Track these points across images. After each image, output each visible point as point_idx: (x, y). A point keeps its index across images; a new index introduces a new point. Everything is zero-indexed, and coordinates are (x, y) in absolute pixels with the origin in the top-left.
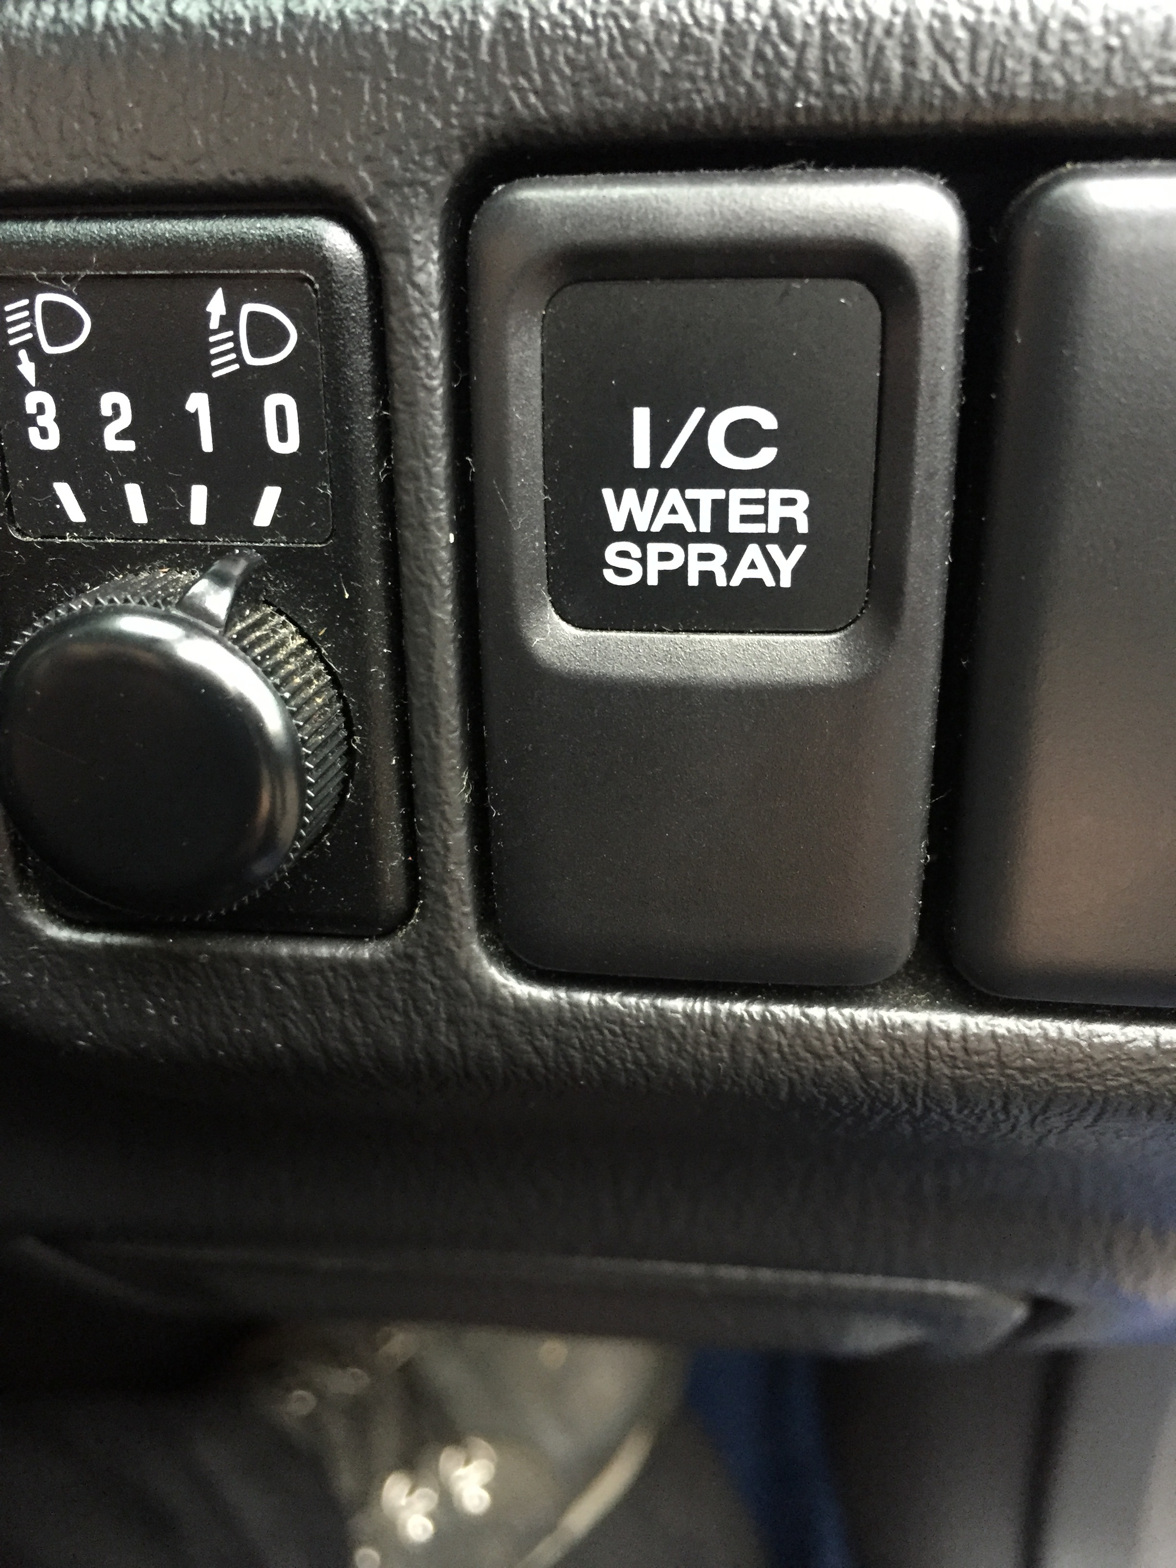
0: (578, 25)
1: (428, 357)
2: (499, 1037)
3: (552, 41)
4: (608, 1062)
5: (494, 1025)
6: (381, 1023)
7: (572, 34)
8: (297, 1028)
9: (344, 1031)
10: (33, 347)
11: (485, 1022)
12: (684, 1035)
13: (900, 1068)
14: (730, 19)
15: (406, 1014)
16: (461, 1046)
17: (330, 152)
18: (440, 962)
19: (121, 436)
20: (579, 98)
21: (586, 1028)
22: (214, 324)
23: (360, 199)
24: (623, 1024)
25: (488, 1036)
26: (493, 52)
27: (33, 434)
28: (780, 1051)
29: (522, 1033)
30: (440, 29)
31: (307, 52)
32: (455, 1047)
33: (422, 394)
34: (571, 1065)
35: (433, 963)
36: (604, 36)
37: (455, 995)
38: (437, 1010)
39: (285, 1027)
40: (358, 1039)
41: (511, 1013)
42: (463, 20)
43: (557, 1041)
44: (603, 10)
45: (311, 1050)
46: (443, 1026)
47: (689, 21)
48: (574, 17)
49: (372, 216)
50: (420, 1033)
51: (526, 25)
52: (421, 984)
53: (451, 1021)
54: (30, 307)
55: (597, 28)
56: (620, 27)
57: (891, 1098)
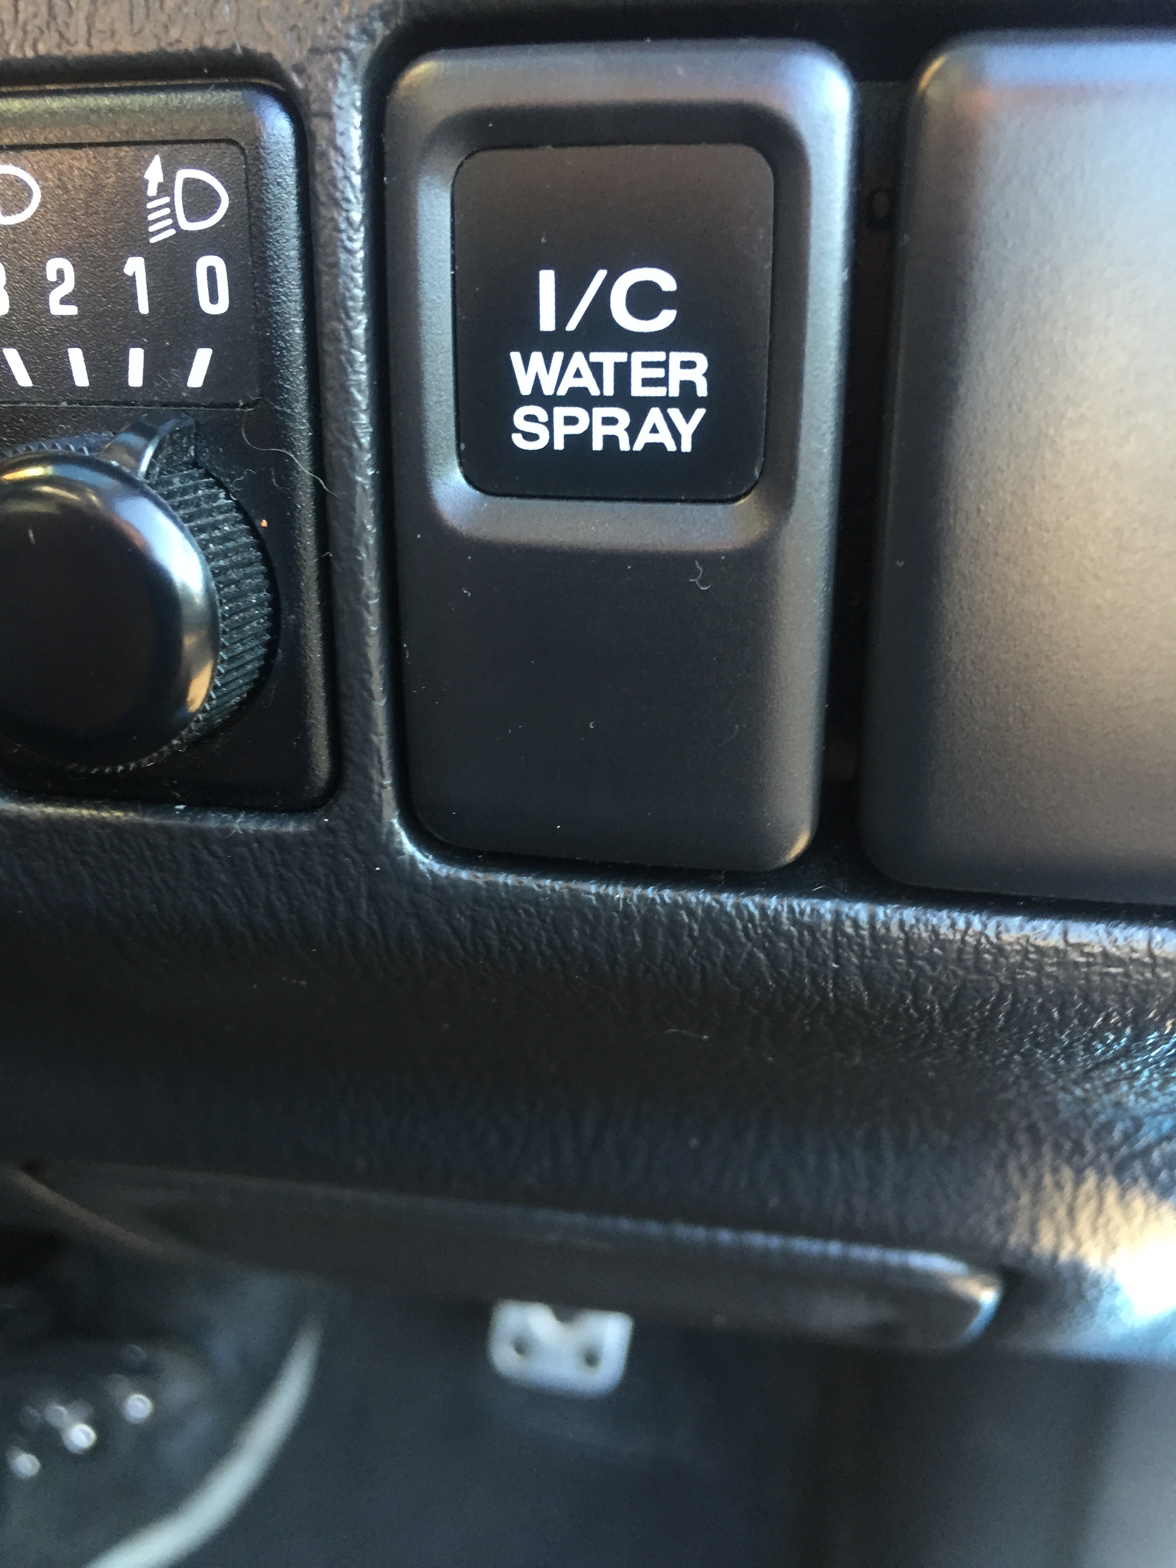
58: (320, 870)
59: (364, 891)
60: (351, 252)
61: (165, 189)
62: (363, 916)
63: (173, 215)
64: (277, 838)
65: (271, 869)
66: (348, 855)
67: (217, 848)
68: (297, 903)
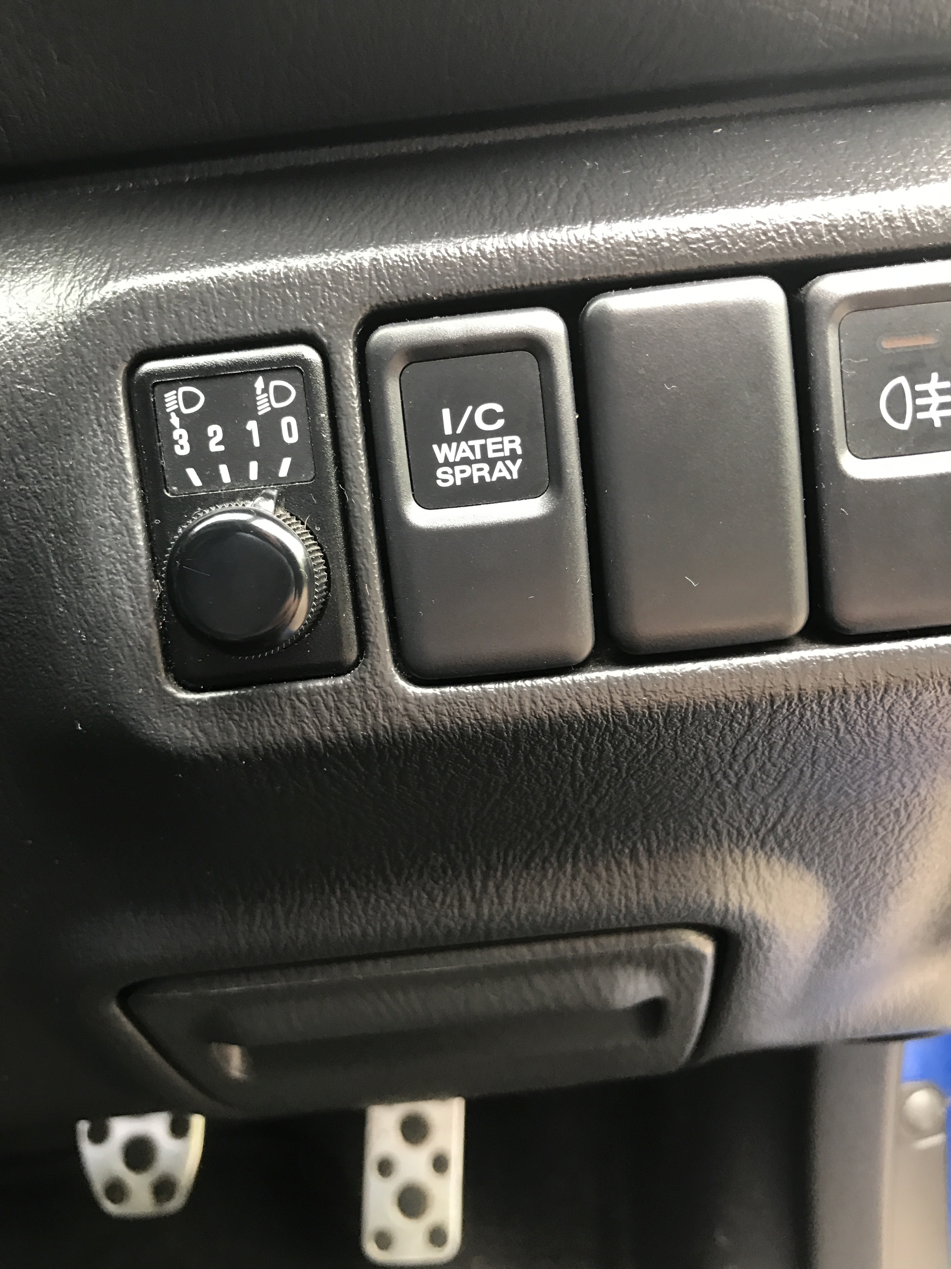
0: (403, 261)
1: (352, 395)
2: (408, 715)
3: (392, 267)
4: (462, 721)
5: (406, 709)
6: (350, 717)
7: (401, 264)
8: (309, 727)
9: (332, 725)
10: (178, 412)
11: (401, 710)
12: (496, 700)
13: (598, 700)
14: (462, 253)
15: (363, 711)
16: (391, 724)
17: (306, 317)
18: (378, 679)
19: (217, 444)
20: (406, 287)
21: (450, 703)
22: (259, 392)
23: (319, 334)
24: (467, 698)
25: (403, 716)
26: (370, 274)
27: (177, 449)
28: (542, 701)
29: (419, 711)
30: (347, 267)
31: (294, 280)
32: (387, 725)
33: (351, 410)
34: (444, 726)
35: (374, 680)
36: (413, 263)
37: (385, 696)
38: (377, 706)
39: (303, 728)
40: (339, 729)
41: (413, 701)
42: (357, 263)
43: (436, 713)
44: (411, 254)
45: (316, 739)
46: (381, 713)
47: (446, 255)
48: (401, 258)
49: (325, 341)
50: (370, 720)
51: (382, 262)
52: (369, 692)
53: (386, 710)
54: (176, 395)
55: (410, 261)
56: (419, 259)
57: (597, 719)
58: (357, 700)
59: (381, 708)
60: (354, 408)
61: (265, 390)
62: (381, 721)
63: (269, 401)
64: (335, 688)
65: (332, 704)
66: (371, 690)
67: (304, 699)
68: (347, 721)
